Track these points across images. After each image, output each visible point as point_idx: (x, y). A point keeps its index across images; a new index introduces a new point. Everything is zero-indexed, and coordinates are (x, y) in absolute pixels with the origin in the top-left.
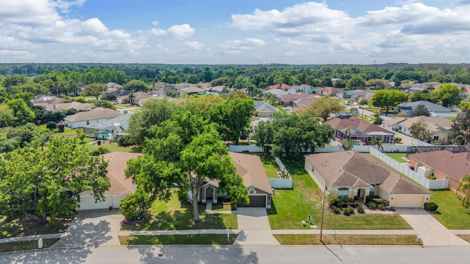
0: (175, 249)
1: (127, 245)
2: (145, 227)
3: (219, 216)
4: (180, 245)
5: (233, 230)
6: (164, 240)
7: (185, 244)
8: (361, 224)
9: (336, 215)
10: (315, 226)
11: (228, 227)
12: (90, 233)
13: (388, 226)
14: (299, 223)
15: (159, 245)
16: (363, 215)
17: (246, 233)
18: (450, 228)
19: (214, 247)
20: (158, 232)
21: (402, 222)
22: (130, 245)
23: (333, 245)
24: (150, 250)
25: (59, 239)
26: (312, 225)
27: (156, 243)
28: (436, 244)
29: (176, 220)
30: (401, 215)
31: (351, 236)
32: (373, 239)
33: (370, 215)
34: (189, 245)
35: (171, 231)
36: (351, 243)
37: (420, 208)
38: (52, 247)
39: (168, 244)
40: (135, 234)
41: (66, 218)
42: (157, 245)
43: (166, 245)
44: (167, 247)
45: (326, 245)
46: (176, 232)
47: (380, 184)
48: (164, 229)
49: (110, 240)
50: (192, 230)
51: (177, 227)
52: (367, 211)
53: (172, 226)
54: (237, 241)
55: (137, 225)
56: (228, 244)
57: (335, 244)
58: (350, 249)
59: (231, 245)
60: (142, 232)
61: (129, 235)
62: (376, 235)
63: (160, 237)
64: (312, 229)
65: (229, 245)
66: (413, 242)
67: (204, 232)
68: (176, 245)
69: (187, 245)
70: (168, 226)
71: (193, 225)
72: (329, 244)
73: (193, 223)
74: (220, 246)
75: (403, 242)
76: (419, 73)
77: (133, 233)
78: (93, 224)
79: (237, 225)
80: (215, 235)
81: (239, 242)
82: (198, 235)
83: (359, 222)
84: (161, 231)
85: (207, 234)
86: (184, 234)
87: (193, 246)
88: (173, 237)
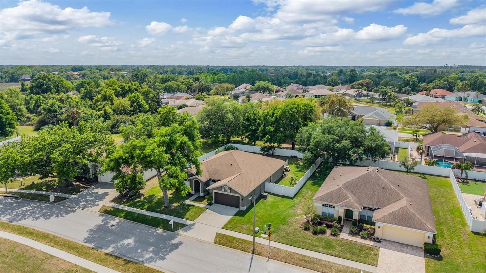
2: (128, 203)
3: (190, 207)
5: (188, 221)
9: (303, 231)
10: (265, 236)
11: (186, 218)
12: (90, 199)
16: (333, 238)
19: (158, 230)
23: (261, 257)
25: (68, 198)
29: (155, 203)
30: (381, 249)
31: (291, 255)
33: (342, 240)
36: (282, 259)
37: (418, 248)
38: (57, 203)
41: (86, 185)
46: (144, 212)
47: (378, 209)
48: (139, 207)
51: (148, 209)
52: (344, 236)
53: (146, 207)
54: (181, 230)
55: (124, 200)
57: (265, 256)
59: (171, 232)
60: (121, 207)
61: (111, 206)
64: (260, 237)
65: (170, 232)
71: (160, 209)
72: (258, 255)
73: (163, 208)
77: (114, 206)
79: (197, 217)
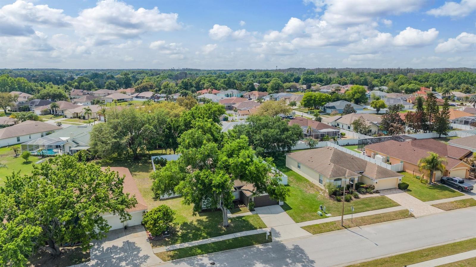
0: (221, 255)
1: (171, 261)
2: (177, 240)
3: (243, 219)
4: (225, 251)
5: (263, 229)
6: (206, 249)
7: (229, 249)
8: (363, 208)
9: (339, 203)
10: (329, 215)
11: (258, 227)
12: (120, 256)
13: (382, 206)
14: (315, 214)
15: (203, 255)
16: (359, 199)
17: (277, 229)
18: (424, 201)
19: (257, 247)
20: (194, 243)
21: (390, 201)
22: (174, 260)
23: (353, 228)
24: (198, 261)
26: (327, 214)
27: (200, 254)
28: (422, 215)
29: (204, 228)
30: (386, 196)
32: (378, 218)
33: (365, 199)
34: (233, 250)
35: (206, 240)
36: (365, 224)
37: (396, 188)
39: (212, 252)
40: (172, 249)
42: (201, 255)
43: (211, 254)
44: (213, 255)
45: (348, 229)
46: (212, 240)
47: (363, 172)
48: (198, 239)
49: (148, 259)
50: (227, 235)
51: (211, 235)
52: (361, 196)
53: (204, 234)
54: (274, 238)
55: (167, 240)
56: (268, 242)
57: (354, 226)
58: (367, 229)
59: (271, 243)
60: (178, 246)
61: (165, 250)
62: (379, 214)
63: (200, 247)
64: (329, 217)
66: (407, 215)
67: (239, 235)
68: (220, 252)
69: (232, 250)
70: (201, 235)
71: (224, 230)
72: (350, 227)
73: (224, 228)
74: (262, 245)
75: (400, 216)
76: (321, 76)
77: (168, 248)
78: (117, 247)
79: (264, 223)
80: (251, 236)
81: (276, 239)
82: (236, 239)
83: (360, 206)
84: (196, 241)
85: (243, 237)
86: (221, 240)
87: (237, 249)
88: (213, 245)
